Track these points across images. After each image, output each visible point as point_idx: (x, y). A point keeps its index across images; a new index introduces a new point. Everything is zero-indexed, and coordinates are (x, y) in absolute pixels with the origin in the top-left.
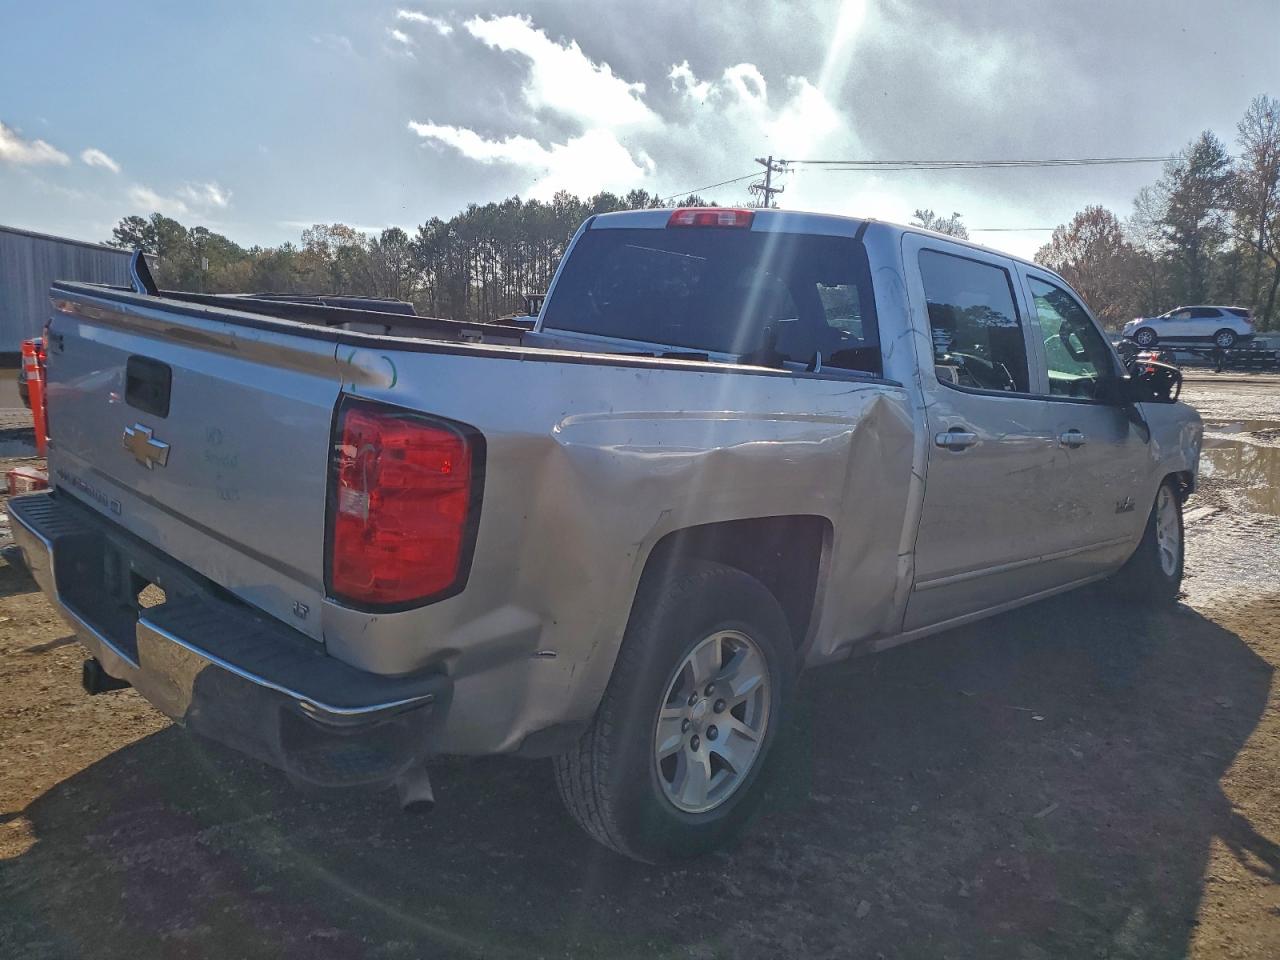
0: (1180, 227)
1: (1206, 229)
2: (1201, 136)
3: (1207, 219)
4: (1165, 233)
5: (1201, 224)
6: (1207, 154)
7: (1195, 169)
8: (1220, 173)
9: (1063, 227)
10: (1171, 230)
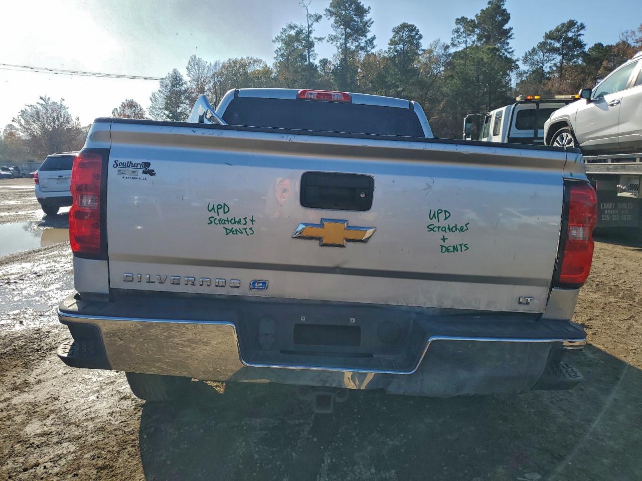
0: (171, 112)
1: (181, 113)
2: (173, 70)
3: (180, 109)
4: (164, 114)
5: (179, 110)
6: (176, 79)
7: (173, 86)
8: (183, 88)
9: (116, 109)
10: (167, 112)
